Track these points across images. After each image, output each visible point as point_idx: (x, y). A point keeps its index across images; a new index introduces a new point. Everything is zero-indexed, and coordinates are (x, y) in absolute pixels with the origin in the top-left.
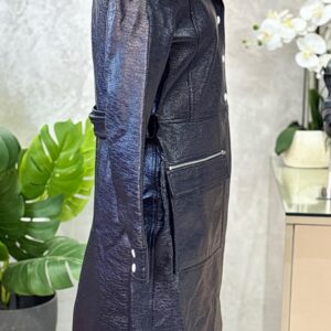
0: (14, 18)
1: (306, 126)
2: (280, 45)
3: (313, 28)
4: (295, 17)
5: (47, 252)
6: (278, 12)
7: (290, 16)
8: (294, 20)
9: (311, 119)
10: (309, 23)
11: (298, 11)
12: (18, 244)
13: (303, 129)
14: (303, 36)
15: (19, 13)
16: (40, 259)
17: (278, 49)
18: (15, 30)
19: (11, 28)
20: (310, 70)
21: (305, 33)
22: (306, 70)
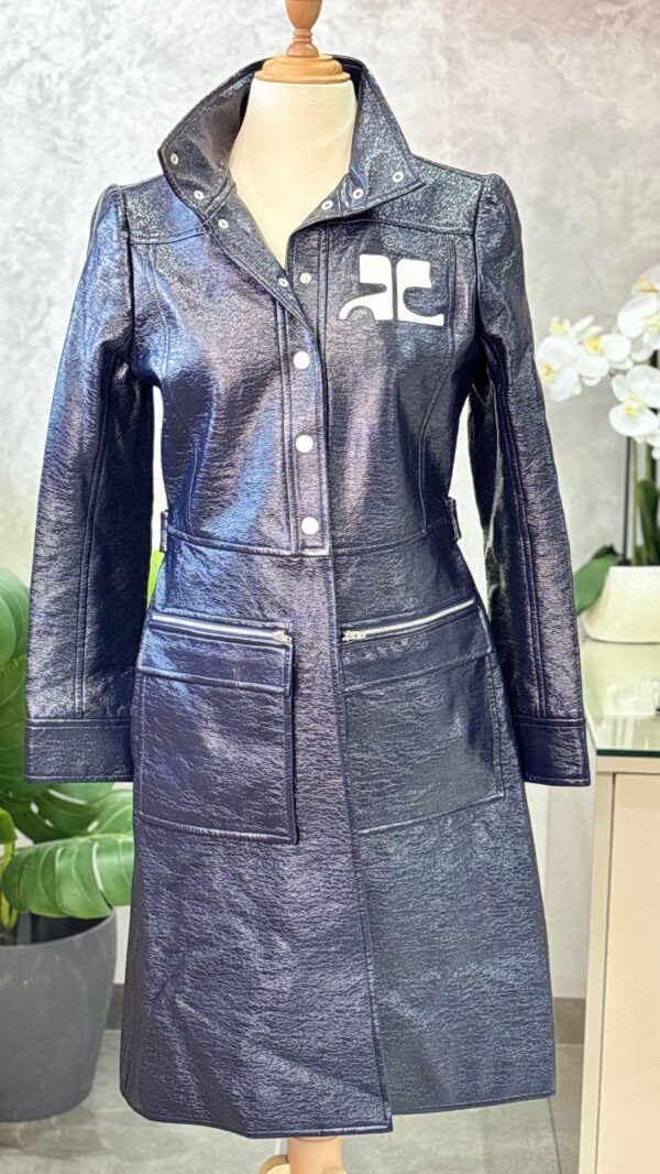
0: (23, 332)
1: (630, 555)
2: (578, 391)
3: (645, 355)
4: (607, 331)
5: (94, 825)
6: (573, 323)
7: (596, 329)
8: (604, 339)
9: (640, 541)
10: (636, 343)
11: (614, 319)
12: (34, 808)
13: (625, 563)
14: (624, 373)
15: (31, 323)
16: (82, 840)
17: (573, 398)
18: (24, 360)
19: (16, 355)
20: (639, 441)
21: (629, 364)
22: (629, 439)
